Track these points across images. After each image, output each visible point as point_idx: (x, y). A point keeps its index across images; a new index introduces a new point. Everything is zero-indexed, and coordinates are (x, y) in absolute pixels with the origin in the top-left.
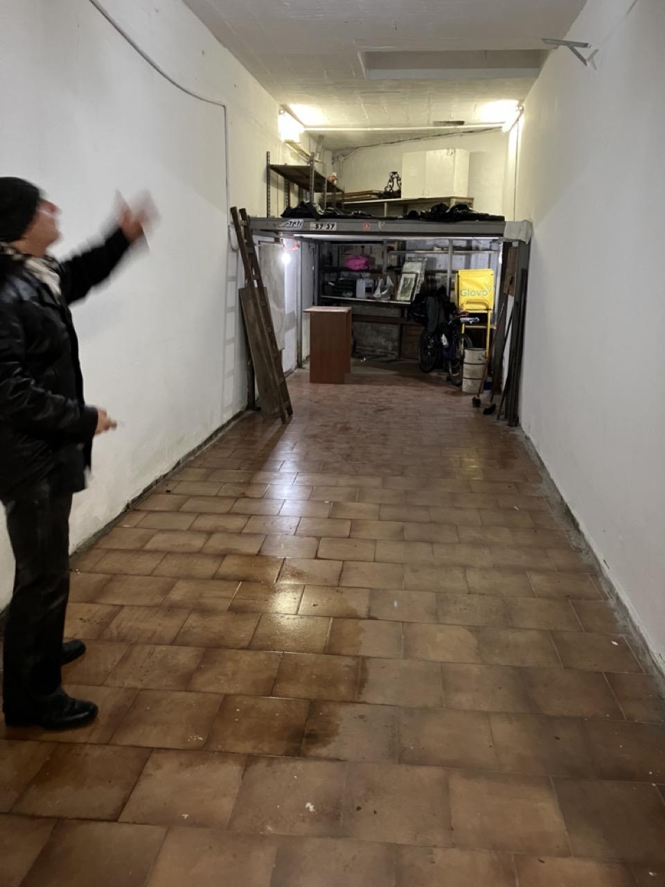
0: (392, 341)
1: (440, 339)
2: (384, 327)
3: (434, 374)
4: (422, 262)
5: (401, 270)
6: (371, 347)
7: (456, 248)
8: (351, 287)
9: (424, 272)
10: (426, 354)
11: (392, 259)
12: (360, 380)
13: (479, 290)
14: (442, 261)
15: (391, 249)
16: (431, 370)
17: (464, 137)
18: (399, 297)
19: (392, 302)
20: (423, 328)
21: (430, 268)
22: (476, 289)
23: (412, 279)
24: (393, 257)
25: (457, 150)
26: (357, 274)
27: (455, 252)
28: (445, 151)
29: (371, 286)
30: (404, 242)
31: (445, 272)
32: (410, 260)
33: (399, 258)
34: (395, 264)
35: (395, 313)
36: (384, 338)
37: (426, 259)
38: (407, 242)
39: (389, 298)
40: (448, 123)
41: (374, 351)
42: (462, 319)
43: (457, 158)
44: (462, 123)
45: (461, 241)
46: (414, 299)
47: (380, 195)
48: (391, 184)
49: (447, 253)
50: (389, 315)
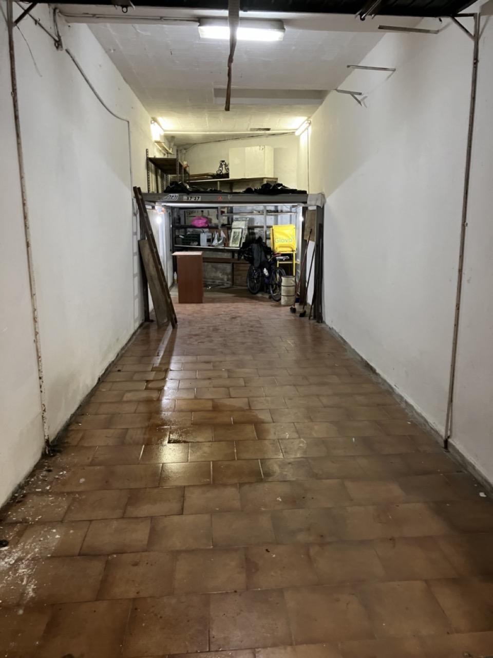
0: (227, 275)
1: (262, 272)
2: (220, 265)
3: (259, 295)
4: (245, 221)
5: (231, 227)
6: (212, 279)
7: (268, 211)
8: (196, 239)
9: (247, 227)
10: (253, 282)
11: (224, 220)
12: (213, 301)
13: (286, 238)
14: (259, 220)
15: (223, 212)
16: (257, 293)
17: (269, 138)
18: (231, 245)
19: (226, 248)
20: (250, 265)
21: (250, 225)
22: (285, 238)
23: (239, 233)
24: (224, 218)
25: (266, 147)
26: (201, 230)
27: (268, 214)
28: (258, 147)
29: (210, 237)
30: (232, 208)
31: (262, 227)
32: (237, 220)
33: (228, 219)
34: (226, 222)
35: (227, 256)
36: (221, 272)
37: (248, 219)
38: (234, 208)
39: (223, 245)
40: (260, 129)
41: (214, 282)
42: (277, 258)
43: (266, 153)
44: (268, 129)
45: (271, 207)
46: (241, 246)
47: (214, 176)
48: (221, 169)
49: (263, 215)
50: (224, 257)
